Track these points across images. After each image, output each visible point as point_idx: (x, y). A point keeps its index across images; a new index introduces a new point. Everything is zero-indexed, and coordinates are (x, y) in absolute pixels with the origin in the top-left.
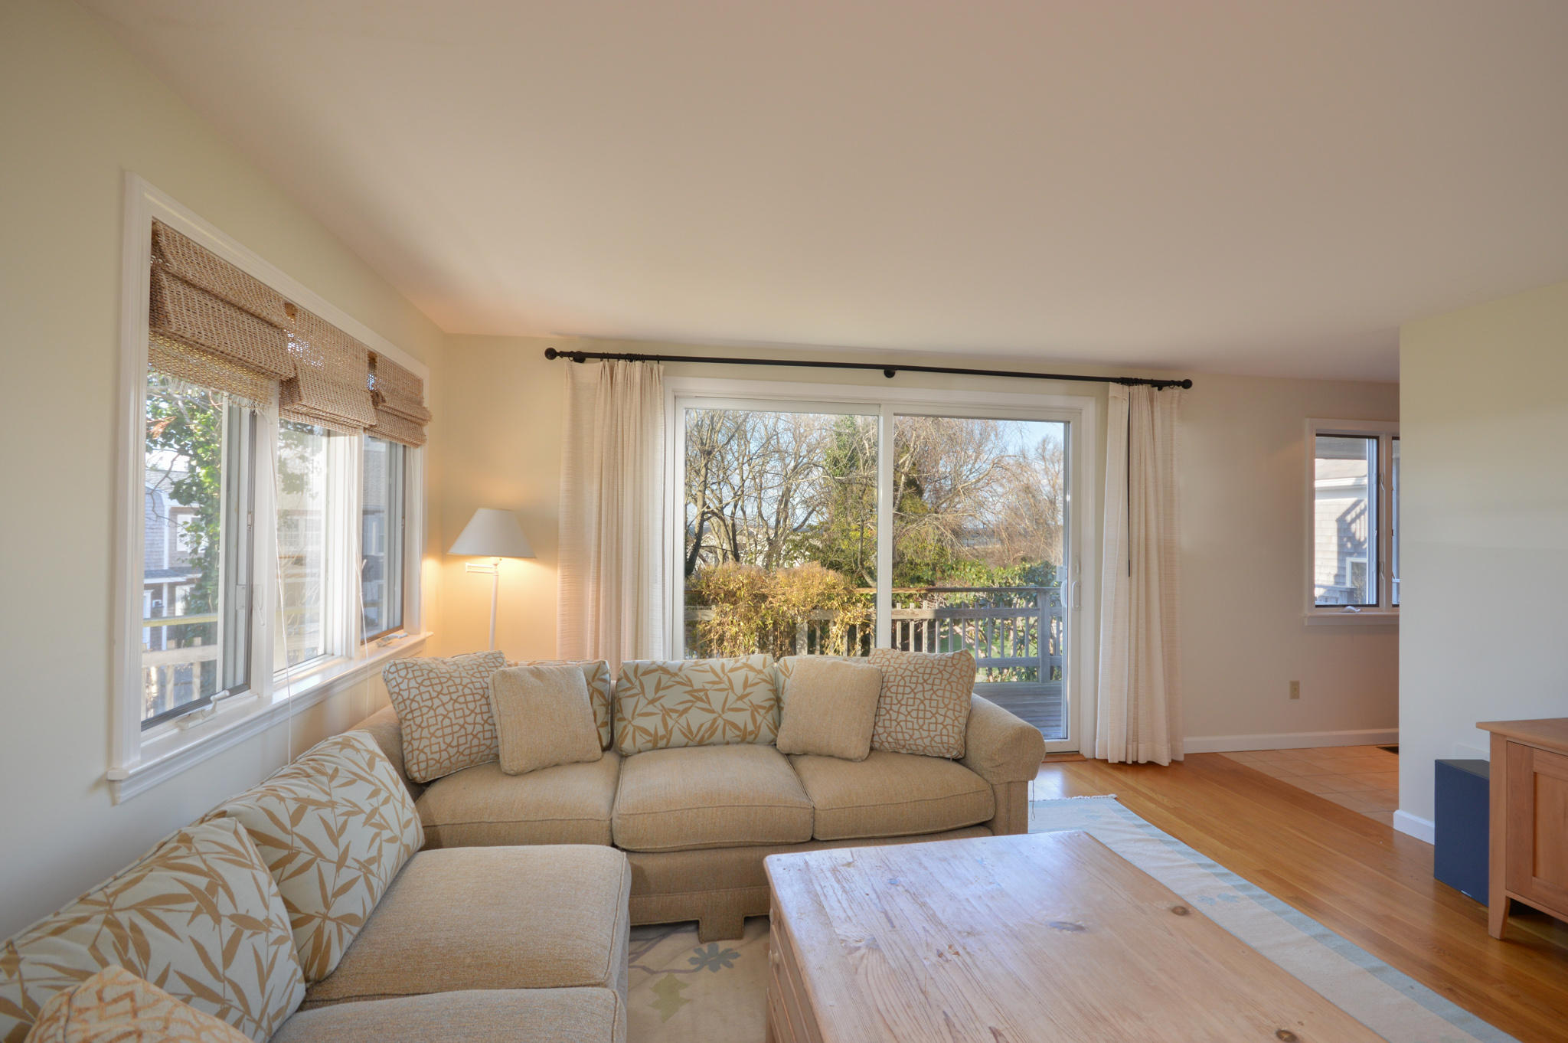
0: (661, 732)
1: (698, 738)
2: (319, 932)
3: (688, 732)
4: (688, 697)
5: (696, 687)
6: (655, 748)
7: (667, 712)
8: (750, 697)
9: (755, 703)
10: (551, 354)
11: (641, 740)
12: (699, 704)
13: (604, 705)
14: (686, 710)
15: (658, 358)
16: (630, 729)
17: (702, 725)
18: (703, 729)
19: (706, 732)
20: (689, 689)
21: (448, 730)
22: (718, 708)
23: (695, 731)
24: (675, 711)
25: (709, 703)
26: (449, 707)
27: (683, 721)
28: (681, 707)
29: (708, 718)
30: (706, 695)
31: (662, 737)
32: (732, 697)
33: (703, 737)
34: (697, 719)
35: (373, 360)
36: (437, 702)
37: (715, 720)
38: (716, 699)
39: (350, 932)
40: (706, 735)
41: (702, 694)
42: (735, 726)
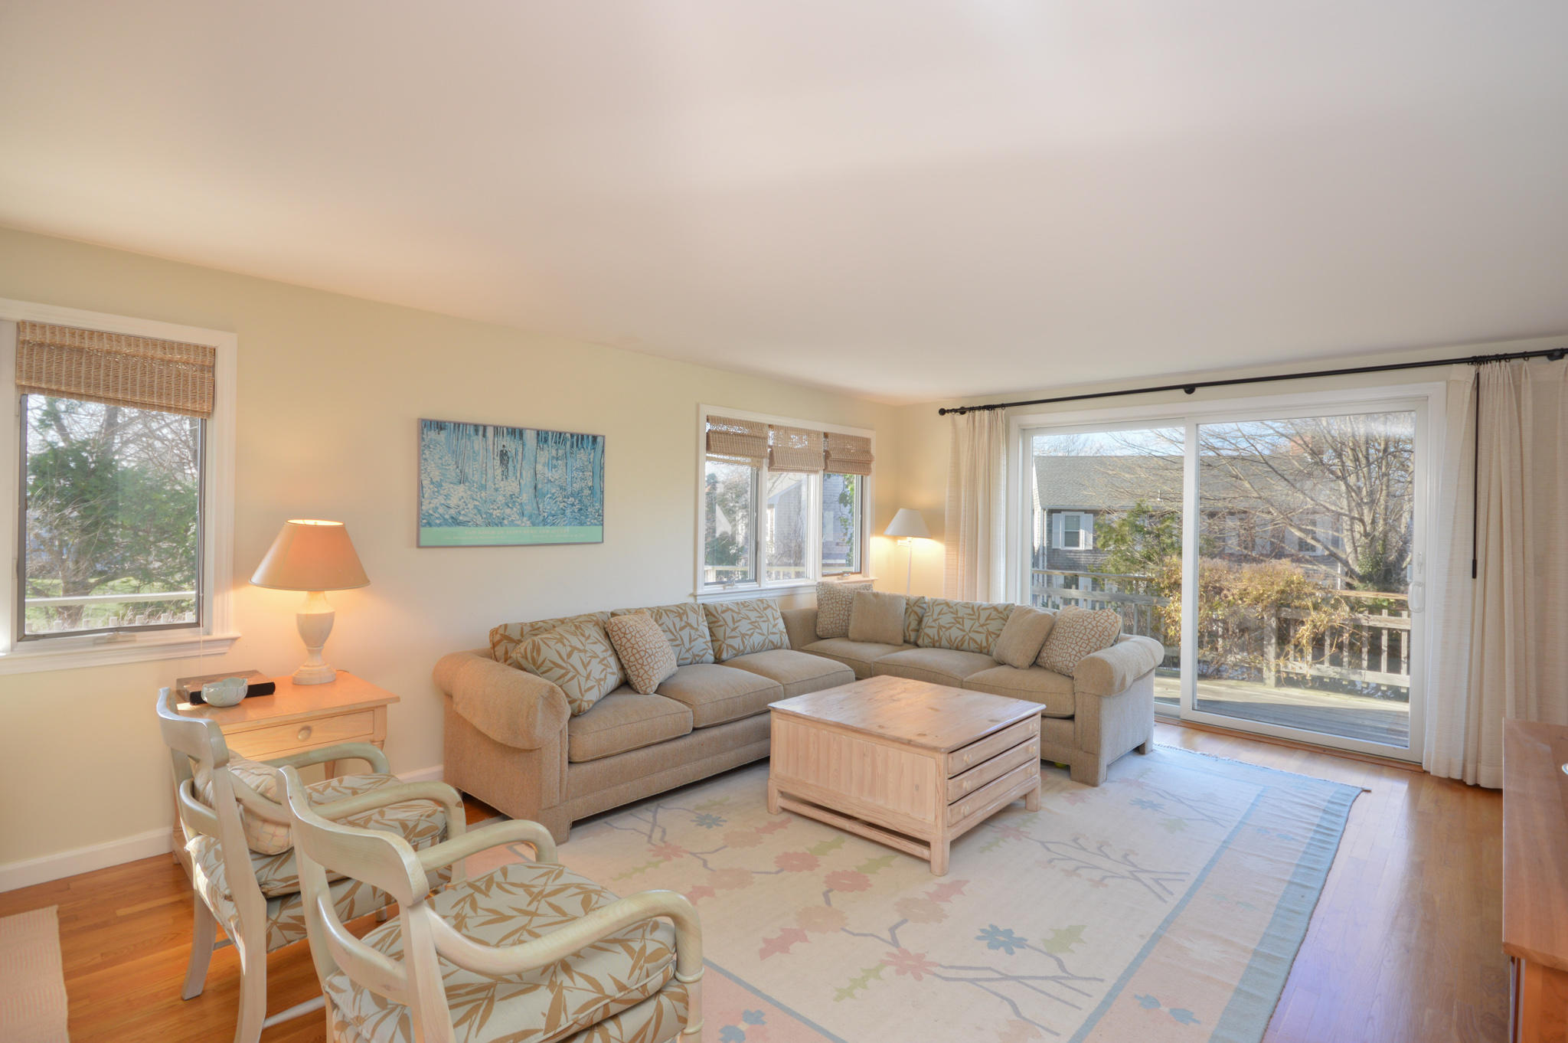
0: (936, 638)
1: (955, 645)
2: (720, 646)
3: (949, 640)
4: (953, 621)
5: (959, 615)
6: (934, 647)
7: (940, 627)
8: (988, 626)
9: (990, 630)
10: (942, 412)
11: (927, 641)
12: (958, 625)
13: (916, 620)
14: (950, 628)
15: (1003, 406)
16: (923, 634)
17: (957, 638)
18: (957, 641)
19: (959, 641)
20: (955, 616)
21: (832, 616)
22: (967, 630)
23: (953, 641)
24: (945, 627)
25: (963, 626)
26: (834, 605)
27: (947, 633)
28: (947, 626)
29: (960, 634)
30: (963, 621)
31: (937, 641)
32: (977, 624)
33: (957, 645)
34: (955, 633)
35: (826, 435)
36: (830, 602)
37: (964, 636)
38: (968, 624)
39: (731, 652)
40: (959, 644)
41: (961, 620)
42: (976, 642)
